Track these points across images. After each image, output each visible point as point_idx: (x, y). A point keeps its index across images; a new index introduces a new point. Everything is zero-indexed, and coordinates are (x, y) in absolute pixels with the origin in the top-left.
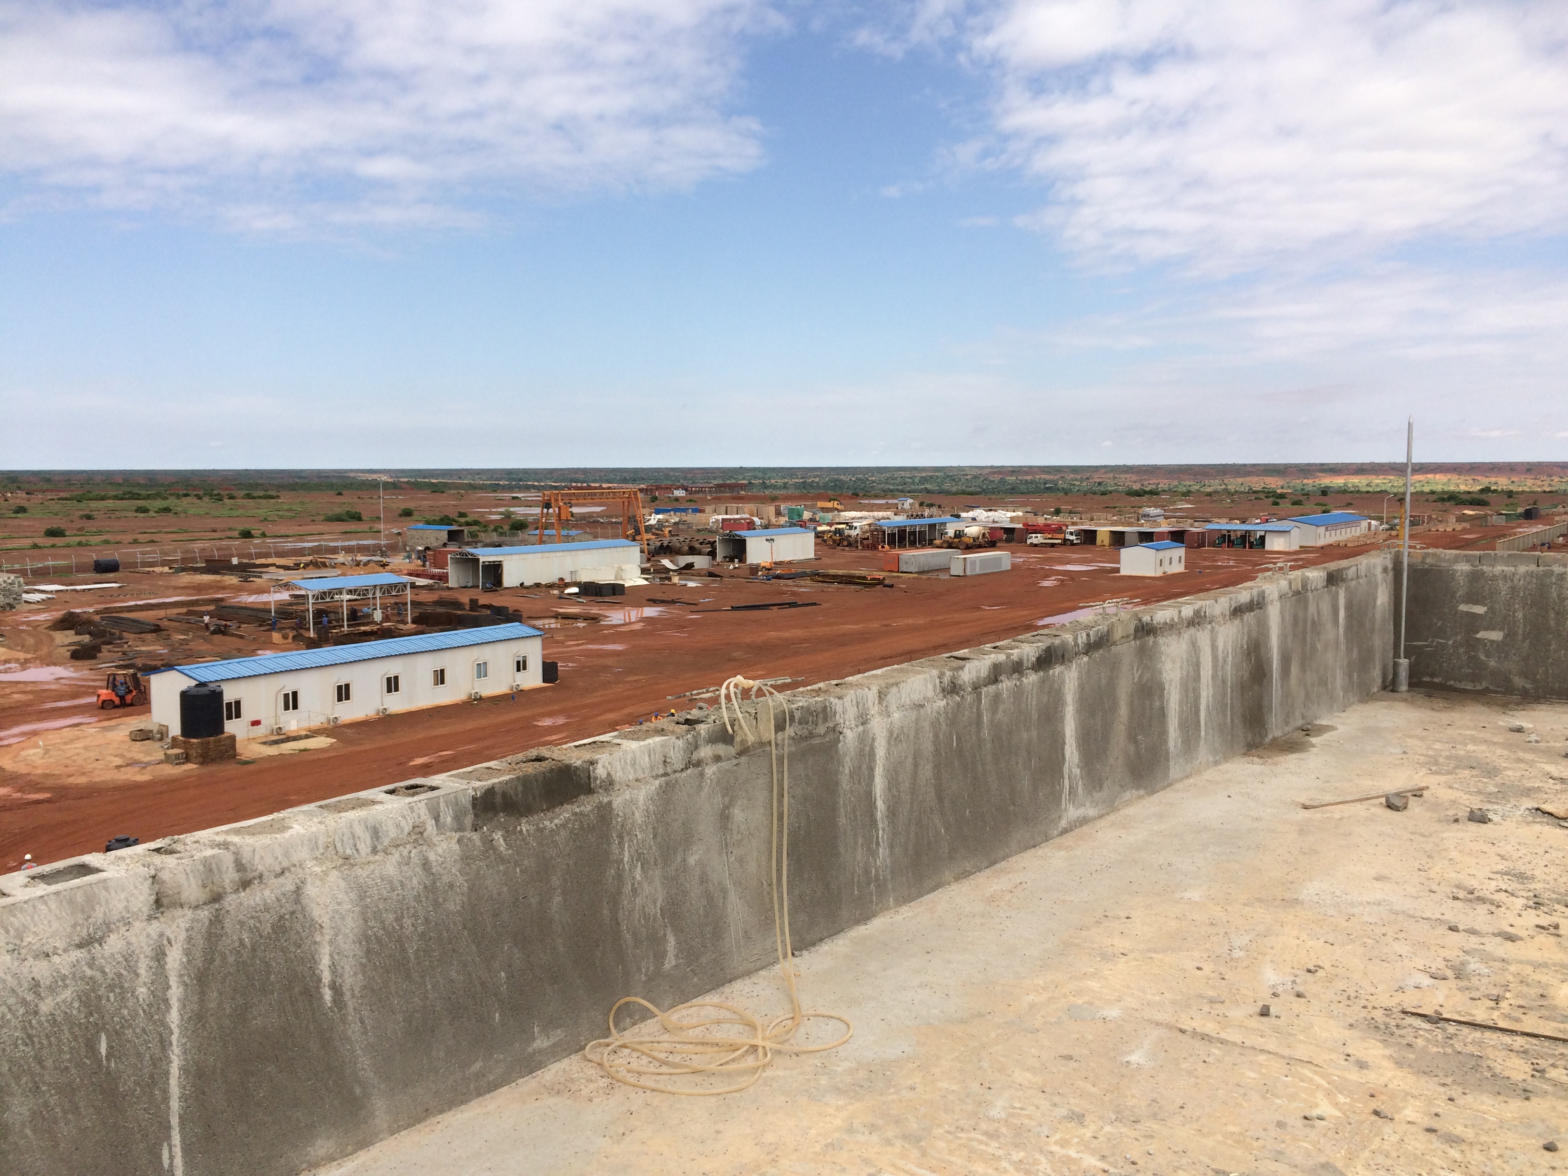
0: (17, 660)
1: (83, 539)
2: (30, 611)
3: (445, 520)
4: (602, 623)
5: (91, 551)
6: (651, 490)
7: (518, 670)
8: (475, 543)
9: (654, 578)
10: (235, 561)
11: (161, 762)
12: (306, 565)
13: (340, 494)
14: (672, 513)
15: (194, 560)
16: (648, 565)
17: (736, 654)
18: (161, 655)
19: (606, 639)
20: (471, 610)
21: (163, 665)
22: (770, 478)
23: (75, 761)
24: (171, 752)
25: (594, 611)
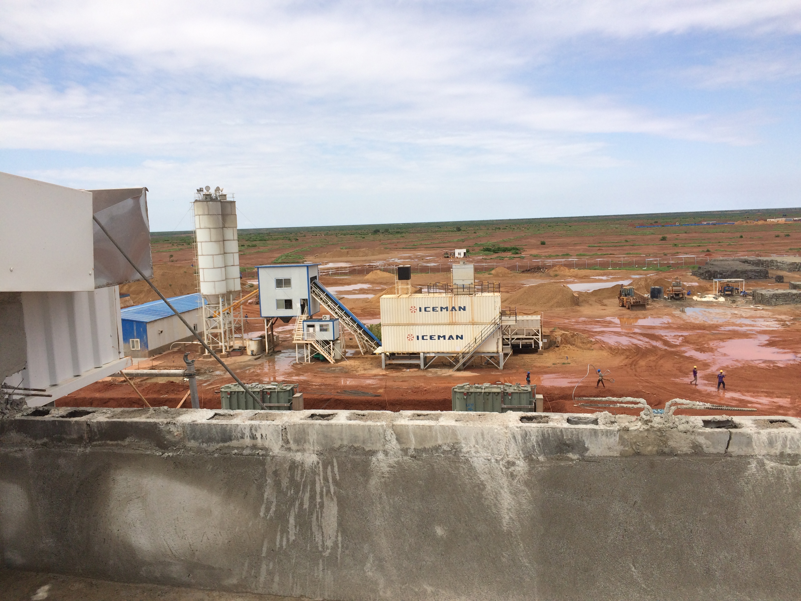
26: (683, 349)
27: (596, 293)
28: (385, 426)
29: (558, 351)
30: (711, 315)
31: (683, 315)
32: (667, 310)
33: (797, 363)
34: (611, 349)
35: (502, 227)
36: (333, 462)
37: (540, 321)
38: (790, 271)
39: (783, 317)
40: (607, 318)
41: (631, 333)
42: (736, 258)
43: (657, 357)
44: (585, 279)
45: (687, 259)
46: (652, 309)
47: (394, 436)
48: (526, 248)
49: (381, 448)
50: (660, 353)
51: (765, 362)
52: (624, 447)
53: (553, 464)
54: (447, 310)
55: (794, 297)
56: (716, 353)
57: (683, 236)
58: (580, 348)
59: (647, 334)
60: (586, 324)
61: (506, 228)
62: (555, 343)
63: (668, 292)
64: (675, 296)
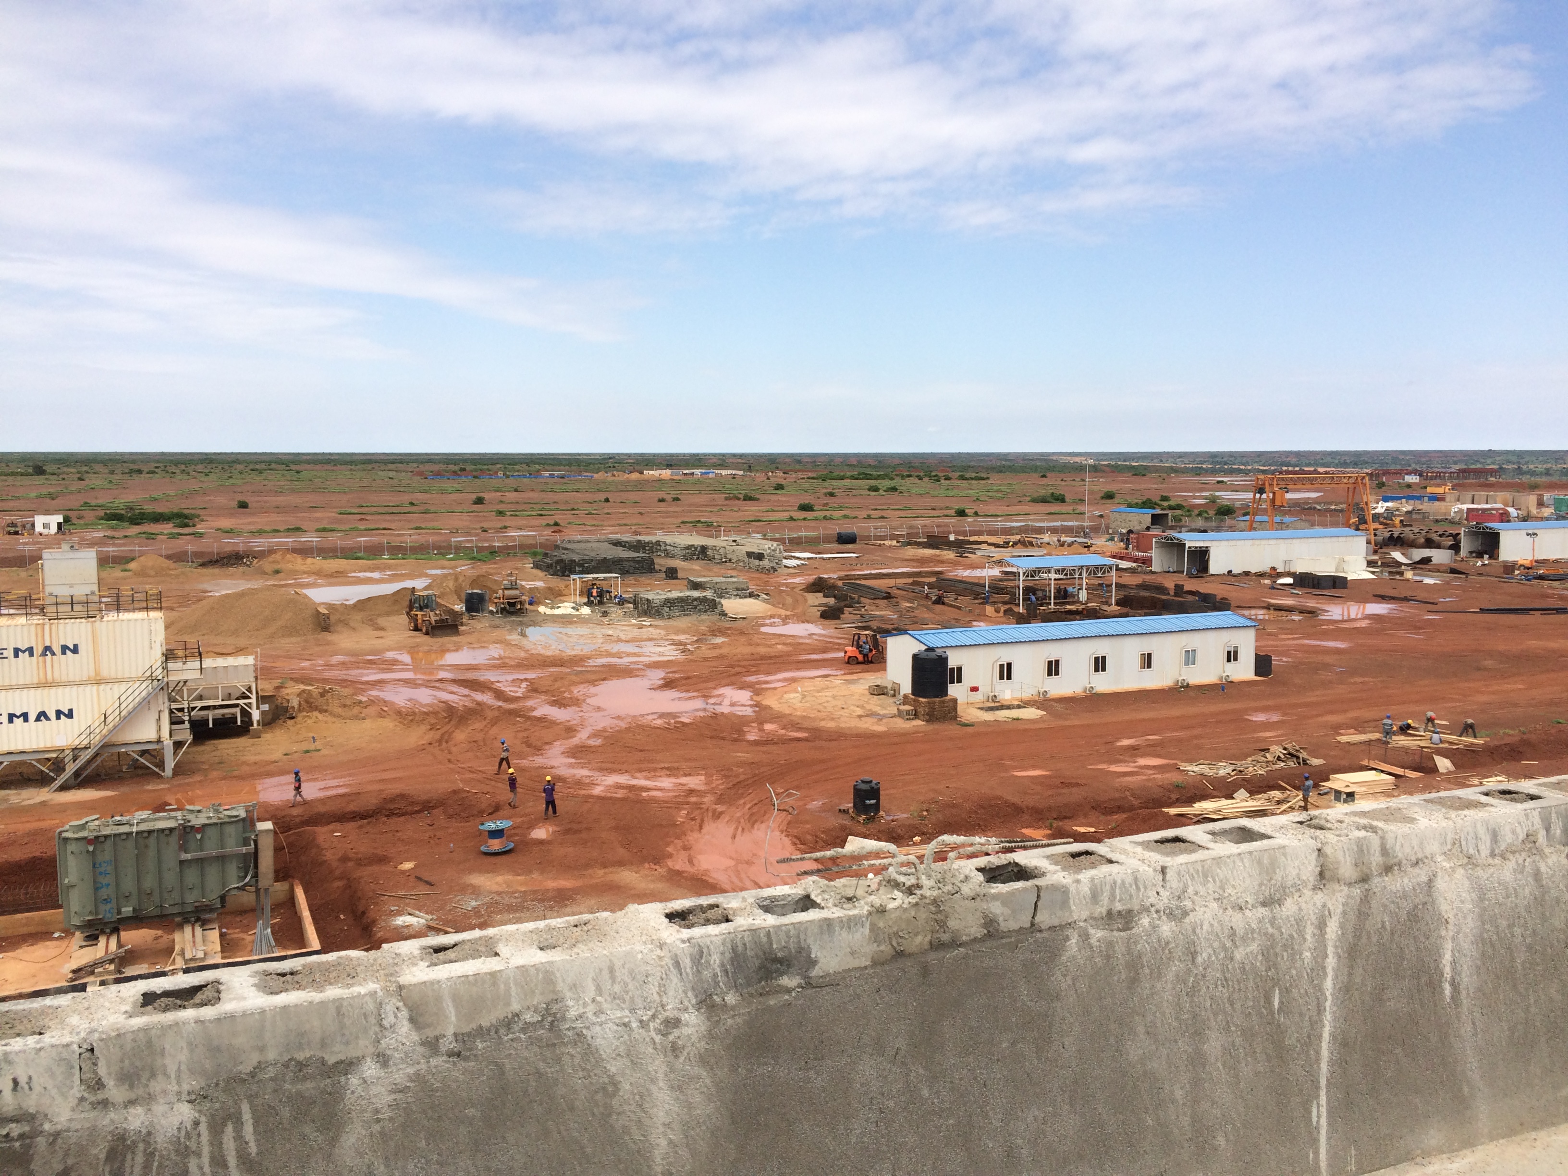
0: (779, 616)
1: (828, 514)
2: (788, 575)
3: (1147, 504)
4: (1320, 617)
5: (835, 525)
6: (1377, 475)
7: (1229, 660)
8: (1178, 528)
9: (1382, 572)
10: (952, 538)
11: (894, 716)
12: (1015, 544)
13: (1044, 476)
14: (1404, 501)
15: (917, 535)
16: (1375, 557)
17: (1488, 663)
18: (892, 620)
19: (1326, 635)
20: (1176, 595)
21: (894, 629)
22: (1527, 463)
23: (825, 707)
24: (902, 707)
25: (1311, 603)
26: (530, 703)
27: (362, 605)
28: (380, 993)
29: (293, 726)
30: (571, 640)
31: (524, 642)
32: (496, 634)
33: (709, 714)
34: (400, 714)
35: (145, 469)
36: (240, 1113)
37: (252, 668)
38: (685, 558)
39: (682, 637)
40: (388, 653)
41: (436, 681)
42: (604, 537)
43: (485, 723)
44: (337, 578)
45: (522, 538)
46: (469, 633)
47: (404, 1014)
48: (205, 515)
49: (371, 1049)
50: (490, 714)
51: (662, 716)
52: (878, 946)
53: (754, 1005)
54: (31, 655)
55: (695, 603)
56: (585, 707)
57: (511, 496)
58: (339, 716)
59: (464, 681)
60: (348, 669)
61: (156, 470)
62: (286, 709)
63: (496, 601)
64: (507, 606)
